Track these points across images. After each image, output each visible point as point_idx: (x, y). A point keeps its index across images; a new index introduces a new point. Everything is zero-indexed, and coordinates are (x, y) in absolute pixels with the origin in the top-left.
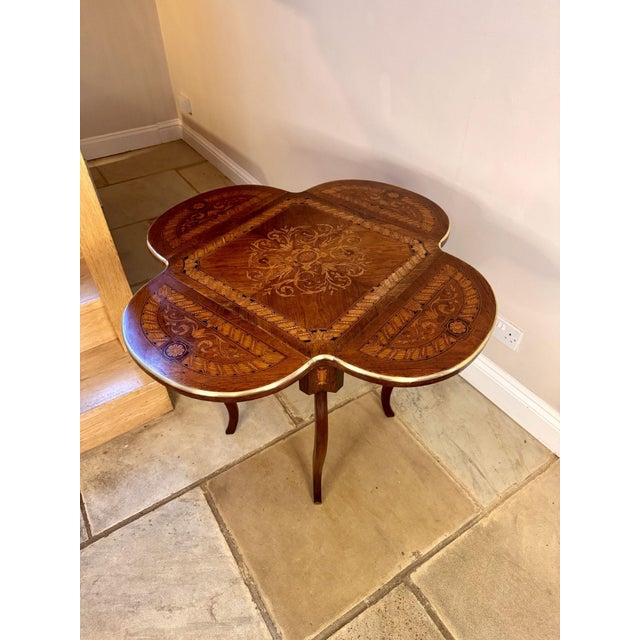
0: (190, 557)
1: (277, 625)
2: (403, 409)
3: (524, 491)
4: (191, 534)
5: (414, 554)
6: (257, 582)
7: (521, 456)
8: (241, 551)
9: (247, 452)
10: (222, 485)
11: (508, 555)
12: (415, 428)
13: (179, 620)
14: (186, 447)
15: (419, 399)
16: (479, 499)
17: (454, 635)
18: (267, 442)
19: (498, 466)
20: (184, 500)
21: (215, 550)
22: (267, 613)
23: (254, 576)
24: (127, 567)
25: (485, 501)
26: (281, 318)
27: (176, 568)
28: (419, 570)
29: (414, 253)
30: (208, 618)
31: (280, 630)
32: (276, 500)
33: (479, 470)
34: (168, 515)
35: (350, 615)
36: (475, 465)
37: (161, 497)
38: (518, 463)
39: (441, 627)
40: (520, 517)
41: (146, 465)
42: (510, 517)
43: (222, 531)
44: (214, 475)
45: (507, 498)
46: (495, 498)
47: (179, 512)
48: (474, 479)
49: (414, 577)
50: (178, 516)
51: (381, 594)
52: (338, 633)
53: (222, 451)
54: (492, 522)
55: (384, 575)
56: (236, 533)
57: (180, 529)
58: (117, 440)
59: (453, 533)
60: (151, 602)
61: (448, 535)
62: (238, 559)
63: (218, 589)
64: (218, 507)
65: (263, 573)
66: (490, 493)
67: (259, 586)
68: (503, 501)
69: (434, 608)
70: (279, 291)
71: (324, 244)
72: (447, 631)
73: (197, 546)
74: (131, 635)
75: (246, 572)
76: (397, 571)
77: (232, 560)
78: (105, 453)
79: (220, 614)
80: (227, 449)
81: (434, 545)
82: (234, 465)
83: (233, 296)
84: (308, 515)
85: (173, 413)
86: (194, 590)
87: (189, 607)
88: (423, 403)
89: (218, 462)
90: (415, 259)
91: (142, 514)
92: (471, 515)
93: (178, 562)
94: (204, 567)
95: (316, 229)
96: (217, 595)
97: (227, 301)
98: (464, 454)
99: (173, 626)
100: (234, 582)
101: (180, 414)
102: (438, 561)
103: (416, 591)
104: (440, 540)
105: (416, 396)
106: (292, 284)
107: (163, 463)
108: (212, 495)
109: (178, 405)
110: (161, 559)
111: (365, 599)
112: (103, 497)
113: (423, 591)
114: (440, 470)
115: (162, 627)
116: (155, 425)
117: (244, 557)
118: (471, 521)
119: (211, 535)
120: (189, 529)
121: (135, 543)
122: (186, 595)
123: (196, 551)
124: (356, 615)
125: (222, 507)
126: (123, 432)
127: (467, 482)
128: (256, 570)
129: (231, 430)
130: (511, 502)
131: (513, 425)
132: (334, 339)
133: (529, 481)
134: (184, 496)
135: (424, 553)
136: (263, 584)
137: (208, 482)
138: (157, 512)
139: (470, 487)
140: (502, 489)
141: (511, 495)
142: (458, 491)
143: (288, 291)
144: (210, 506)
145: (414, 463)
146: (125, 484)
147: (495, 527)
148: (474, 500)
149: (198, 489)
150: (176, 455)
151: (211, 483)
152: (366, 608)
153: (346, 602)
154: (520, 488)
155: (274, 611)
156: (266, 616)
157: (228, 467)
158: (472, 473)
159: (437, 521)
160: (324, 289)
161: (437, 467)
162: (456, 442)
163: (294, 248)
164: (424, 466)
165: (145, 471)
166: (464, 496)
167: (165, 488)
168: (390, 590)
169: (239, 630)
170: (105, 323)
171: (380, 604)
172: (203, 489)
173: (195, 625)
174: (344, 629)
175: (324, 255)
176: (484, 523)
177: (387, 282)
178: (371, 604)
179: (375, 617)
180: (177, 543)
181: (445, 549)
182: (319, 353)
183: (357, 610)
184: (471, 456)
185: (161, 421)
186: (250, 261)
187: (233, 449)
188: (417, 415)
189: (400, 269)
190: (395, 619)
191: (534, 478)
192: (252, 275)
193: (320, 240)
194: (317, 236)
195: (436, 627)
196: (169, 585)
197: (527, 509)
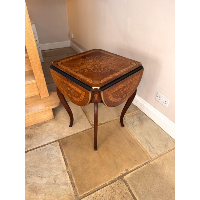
0: (51, 162)
1: (76, 187)
2: (128, 125)
3: (167, 155)
4: (53, 155)
5: (126, 170)
6: (72, 172)
7: (167, 143)
8: (68, 162)
9: (75, 133)
10: (65, 142)
11: (160, 174)
12: (131, 131)
13: (44, 181)
14: (56, 129)
15: (134, 123)
16: (151, 155)
17: (137, 198)
18: (82, 130)
19: (158, 145)
20: (52, 145)
21: (60, 161)
22: (73, 183)
23: (71, 170)
24: (30, 163)
25: (153, 156)
26: (85, 77)
27: (46, 165)
28: (127, 175)
29: (132, 64)
30: (54, 182)
31: (77, 188)
32: (82, 148)
33: (152, 146)
34: (47, 149)
35: (101, 187)
36: (150, 144)
37: (45, 143)
38: (166, 145)
39: (133, 195)
40: (165, 162)
41: (42, 133)
42: (162, 162)
43: (63, 155)
44: (63, 138)
45: (161, 156)
46: (157, 156)
47: (50, 148)
48: (150, 149)
49: (125, 177)
50: (50, 149)
51: (113, 182)
52: (96, 192)
53: (67, 131)
54: (155, 163)
55: (115, 175)
56: (67, 156)
57: (49, 153)
58: (35, 125)
59: (140, 165)
60: (36, 174)
61: (139, 165)
62: (66, 165)
63: (58, 173)
64: (63, 148)
65: (74, 170)
66: (155, 154)
67: (72, 174)
68: (159, 157)
69: (131, 189)
70: (86, 71)
71: (103, 61)
72: (135, 197)
73: (54, 159)
74: (28, 184)
75: (68, 169)
76: (119, 175)
77: (65, 165)
78: (31, 128)
79: (58, 181)
80: (69, 131)
81: (133, 168)
82: (70, 136)
83: (71, 71)
84: (92, 154)
85: (54, 119)
86: (50, 172)
87: (48, 177)
88: (135, 124)
89: (65, 134)
90: (132, 66)
91: (38, 147)
92: (148, 160)
93: (47, 163)
94: (55, 166)
95: (102, 57)
96: (58, 175)
97: (69, 72)
98: (147, 141)
99: (42, 183)
100: (64, 171)
101: (56, 120)
102: (134, 173)
103: (125, 182)
104: (136, 167)
105: (133, 122)
106: (90, 70)
107: (48, 133)
108: (62, 144)
109: (56, 117)
110: (42, 161)
111: (107, 183)
112: (27, 141)
113: (128, 182)
114: (138, 145)
115: (38, 182)
116: (47, 122)
117: (69, 164)
118: (147, 162)
119: (59, 156)
120: (52, 154)
121: (35, 156)
122: (48, 173)
123: (53, 160)
124: (103, 187)
125: (64, 148)
126: (37, 123)
127: (147, 150)
128: (72, 169)
129: (71, 126)
130: (162, 157)
131: (165, 134)
132: (101, 83)
133: (169, 151)
134: (53, 144)
135: (129, 170)
136: (73, 173)
137: (61, 140)
138: (43, 147)
139: (148, 151)
140: (159, 153)
141: (162, 155)
142: (144, 152)
143: (89, 71)
144: (60, 147)
145: (130, 142)
146: (35, 138)
147: (156, 165)
148: (149, 155)
149: (58, 142)
150: (52, 131)
151: (62, 141)
152: (107, 185)
153: (101, 183)
154: (166, 153)
155: (76, 182)
156: (72, 184)
157: (68, 136)
158: (149, 146)
159: (135, 160)
160: (100, 71)
161: (137, 144)
162: (145, 137)
163: (93, 61)
164: (133, 143)
165: (42, 135)
166: (146, 154)
167: (47, 141)
168: (116, 181)
169: (63, 187)
170: (36, 89)
171: (112, 185)
172: (59, 142)
173: (49, 183)
174: (99, 191)
175: (102, 63)
176: (152, 163)
177: (121, 71)
178: (109, 184)
179: (110, 188)
180: (48, 157)
181: (137, 170)
182: (95, 86)
183: (104, 186)
184: (150, 142)
185: (49, 121)
186: (79, 63)
187: (71, 131)
188: (133, 128)
189: (126, 68)
190: (117, 190)
191: (171, 151)
192: (78, 67)
193: (102, 60)
194: (101, 59)
195: (131, 195)
196: (43, 170)
197: (168, 160)
